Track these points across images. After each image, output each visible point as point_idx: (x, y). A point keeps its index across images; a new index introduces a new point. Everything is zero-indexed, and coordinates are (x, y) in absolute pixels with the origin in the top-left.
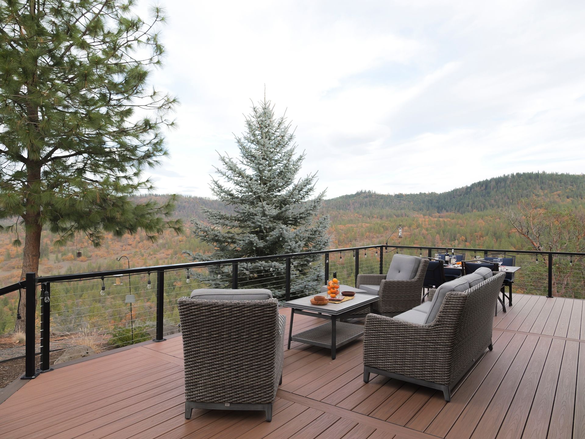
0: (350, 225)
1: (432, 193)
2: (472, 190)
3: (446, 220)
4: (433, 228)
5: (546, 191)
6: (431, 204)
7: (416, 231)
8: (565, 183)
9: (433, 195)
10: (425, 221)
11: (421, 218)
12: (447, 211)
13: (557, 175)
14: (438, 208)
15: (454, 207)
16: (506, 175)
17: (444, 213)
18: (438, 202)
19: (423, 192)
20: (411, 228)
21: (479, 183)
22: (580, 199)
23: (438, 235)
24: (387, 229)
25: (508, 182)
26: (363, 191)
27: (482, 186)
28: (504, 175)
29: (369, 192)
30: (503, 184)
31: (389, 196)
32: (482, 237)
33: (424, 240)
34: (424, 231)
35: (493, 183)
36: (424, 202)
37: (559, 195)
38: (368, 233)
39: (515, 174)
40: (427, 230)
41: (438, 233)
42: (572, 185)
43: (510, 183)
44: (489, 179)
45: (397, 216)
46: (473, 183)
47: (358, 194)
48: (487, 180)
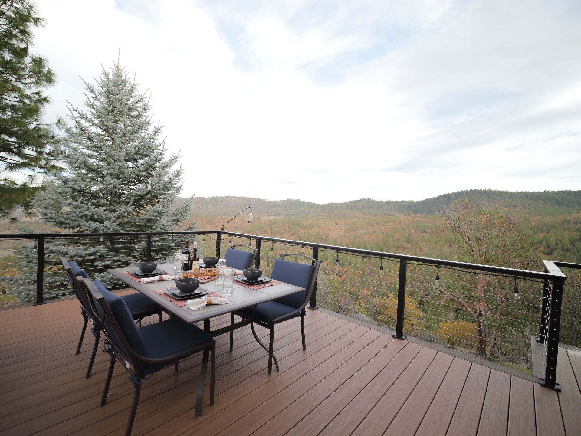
0: (355, 220)
1: (411, 201)
2: (439, 200)
3: (419, 219)
4: (410, 224)
5: (490, 203)
6: (410, 208)
7: (398, 225)
8: (504, 197)
9: (411, 202)
10: (405, 219)
11: (402, 217)
12: (420, 213)
13: (499, 191)
14: (414, 211)
15: (425, 211)
16: (463, 191)
17: (418, 214)
18: (414, 207)
19: (404, 200)
20: (395, 223)
21: (444, 195)
22: (515, 208)
23: (413, 229)
24: (379, 223)
25: (464, 196)
26: (365, 198)
27: (446, 197)
28: (461, 191)
29: (369, 199)
30: (460, 197)
31: (381, 202)
32: (444, 231)
33: (403, 232)
34: (403, 226)
35: (453, 196)
36: (405, 207)
37: (500, 205)
38: (366, 225)
39: (469, 190)
40: (406, 225)
41: (413, 227)
42: (510, 199)
43: (465, 196)
44: (450, 192)
45: (387, 215)
46: (439, 195)
47: (361, 200)
48: (449, 194)
